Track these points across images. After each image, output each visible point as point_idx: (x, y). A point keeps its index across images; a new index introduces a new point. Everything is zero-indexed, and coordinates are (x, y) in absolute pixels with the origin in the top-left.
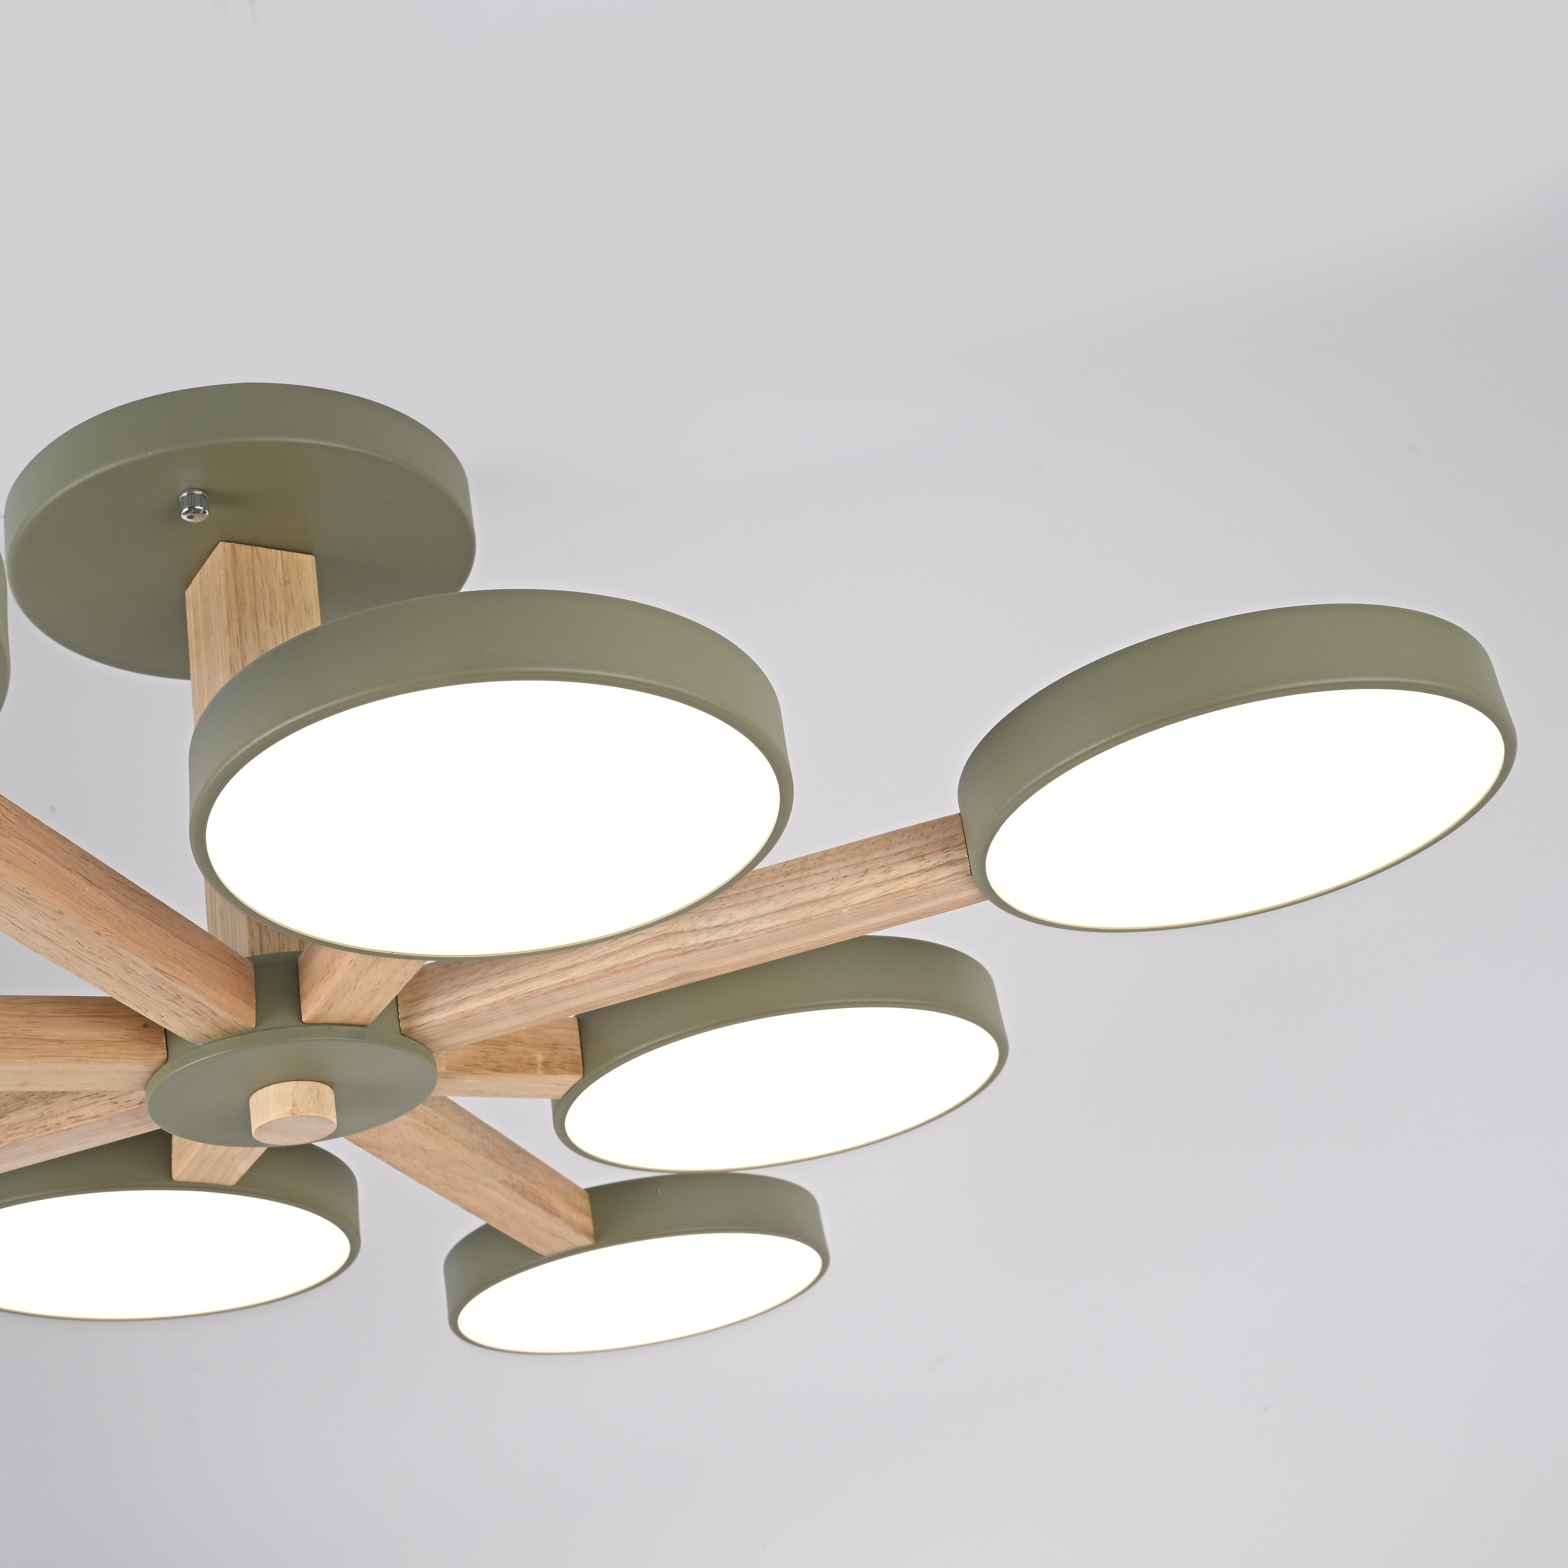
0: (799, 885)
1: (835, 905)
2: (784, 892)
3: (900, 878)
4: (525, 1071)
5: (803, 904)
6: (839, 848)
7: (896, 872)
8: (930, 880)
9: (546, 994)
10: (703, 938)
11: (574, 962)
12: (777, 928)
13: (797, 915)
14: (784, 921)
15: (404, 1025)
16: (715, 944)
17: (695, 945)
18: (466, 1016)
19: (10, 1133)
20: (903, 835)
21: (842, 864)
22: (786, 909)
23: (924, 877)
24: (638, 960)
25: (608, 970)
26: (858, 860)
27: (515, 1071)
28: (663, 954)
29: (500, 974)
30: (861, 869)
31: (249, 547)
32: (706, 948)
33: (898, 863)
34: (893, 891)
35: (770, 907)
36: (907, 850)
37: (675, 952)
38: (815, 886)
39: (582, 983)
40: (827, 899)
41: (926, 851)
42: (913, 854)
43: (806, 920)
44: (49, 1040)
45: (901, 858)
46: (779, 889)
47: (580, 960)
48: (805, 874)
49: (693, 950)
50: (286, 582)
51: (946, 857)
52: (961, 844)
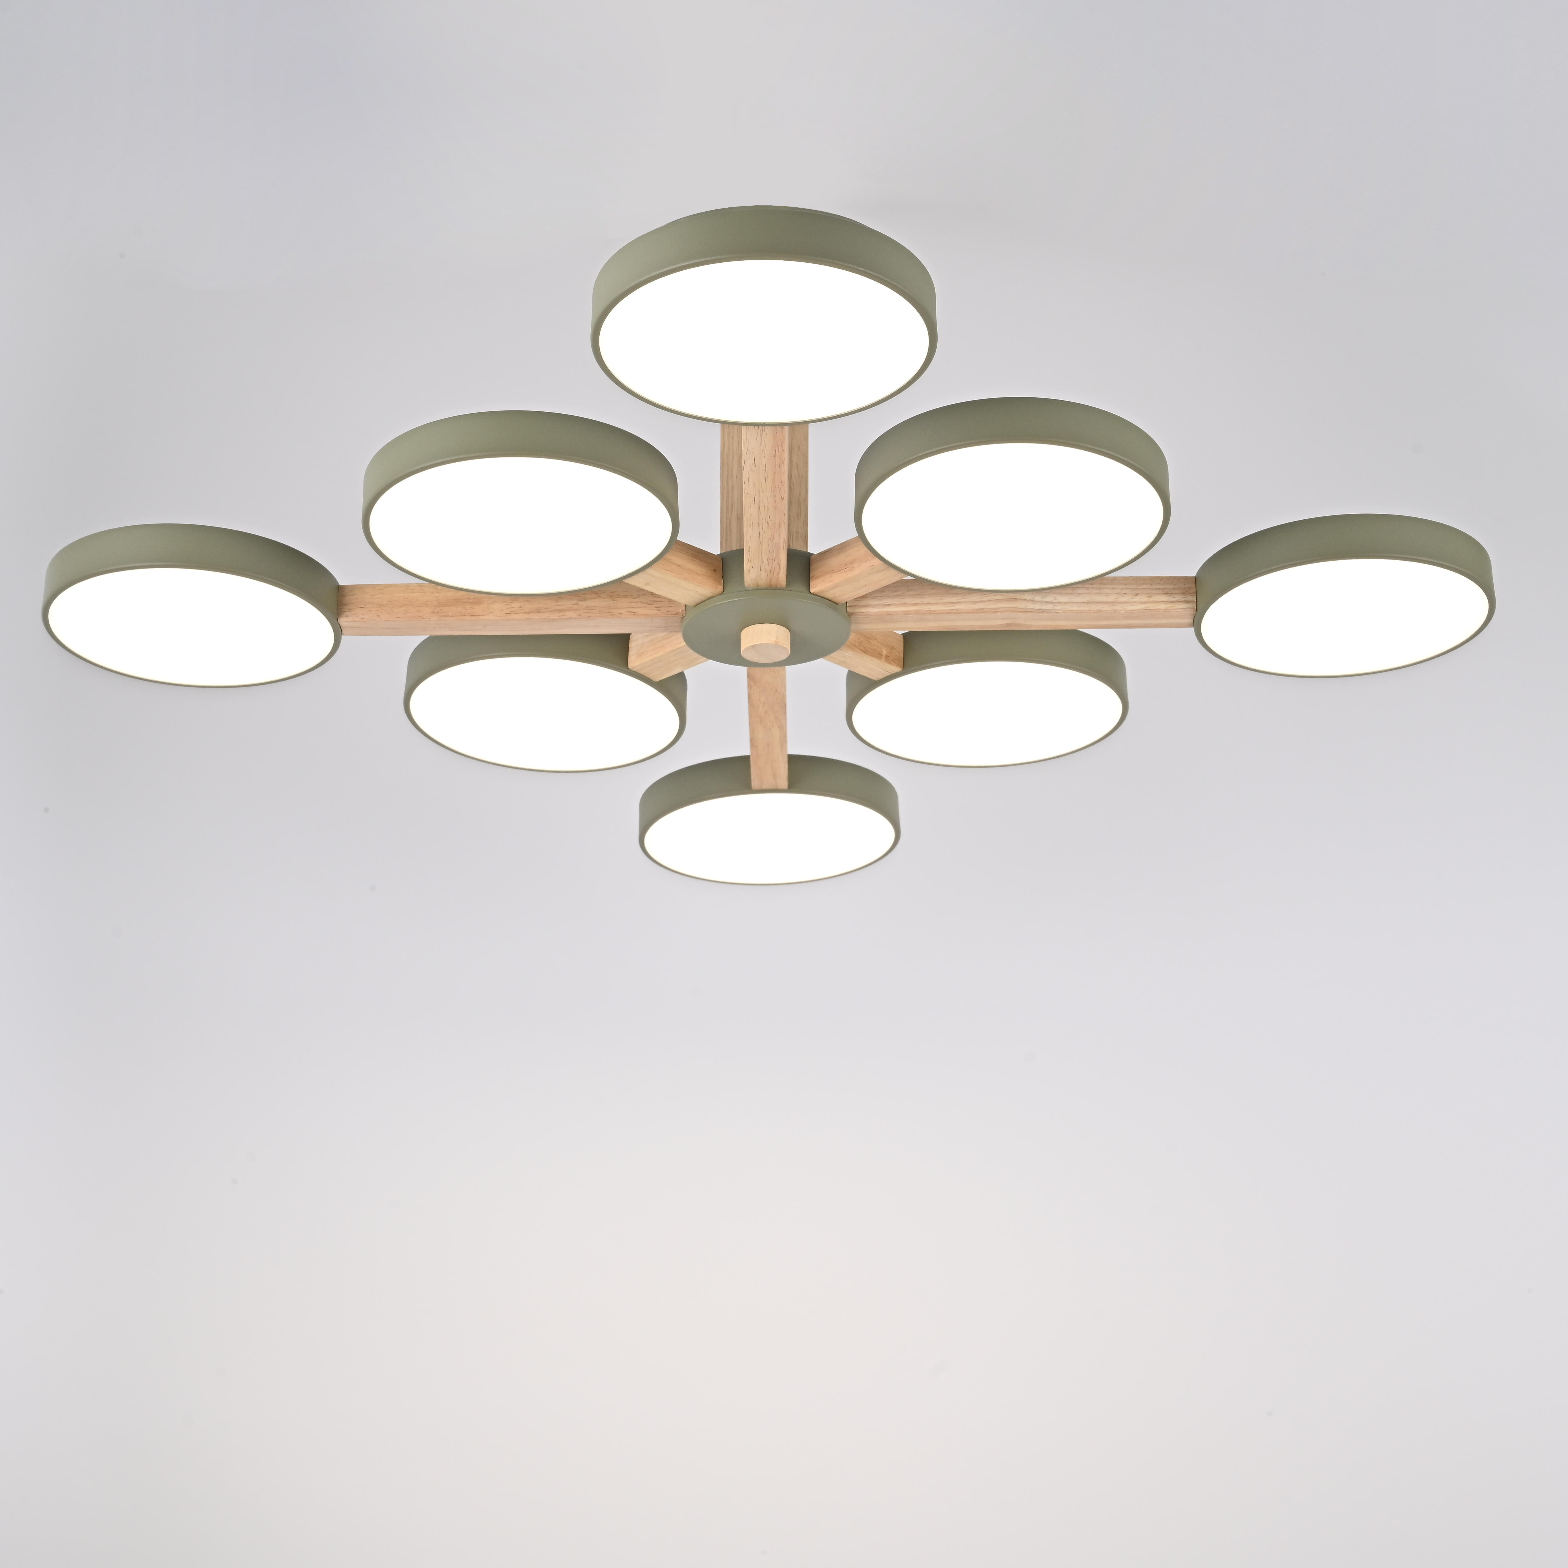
0: (1098, 591)
1: (1117, 607)
2: (1089, 593)
3: (1157, 602)
4: (877, 657)
5: (1099, 603)
6: (1123, 577)
7: (1154, 598)
8: (1172, 608)
9: (939, 614)
10: (1037, 606)
11: (959, 601)
12: (1081, 612)
13: (1095, 607)
14: (1086, 609)
15: (852, 609)
16: (1044, 611)
17: (1032, 609)
18: (889, 614)
19: (587, 611)
20: (1161, 580)
21: (1123, 586)
22: (1088, 603)
23: (1170, 605)
25: (979, 609)
26: (1133, 587)
27: (872, 656)
28: (1013, 609)
29: (912, 596)
30: (1134, 592)
32: (1038, 612)
33: (1156, 594)
34: (1150, 608)
35: (1079, 599)
36: (1162, 589)
37: (1020, 610)
38: (1107, 595)
39: (963, 613)
40: (1113, 603)
41: (1172, 592)
42: (1165, 591)
43: (1098, 611)
44: (674, 563)
45: (1158, 592)
46: (1086, 591)
47: (962, 600)
48: (1102, 586)
49: (1031, 611)
51: (1184, 598)
52: (1193, 593)
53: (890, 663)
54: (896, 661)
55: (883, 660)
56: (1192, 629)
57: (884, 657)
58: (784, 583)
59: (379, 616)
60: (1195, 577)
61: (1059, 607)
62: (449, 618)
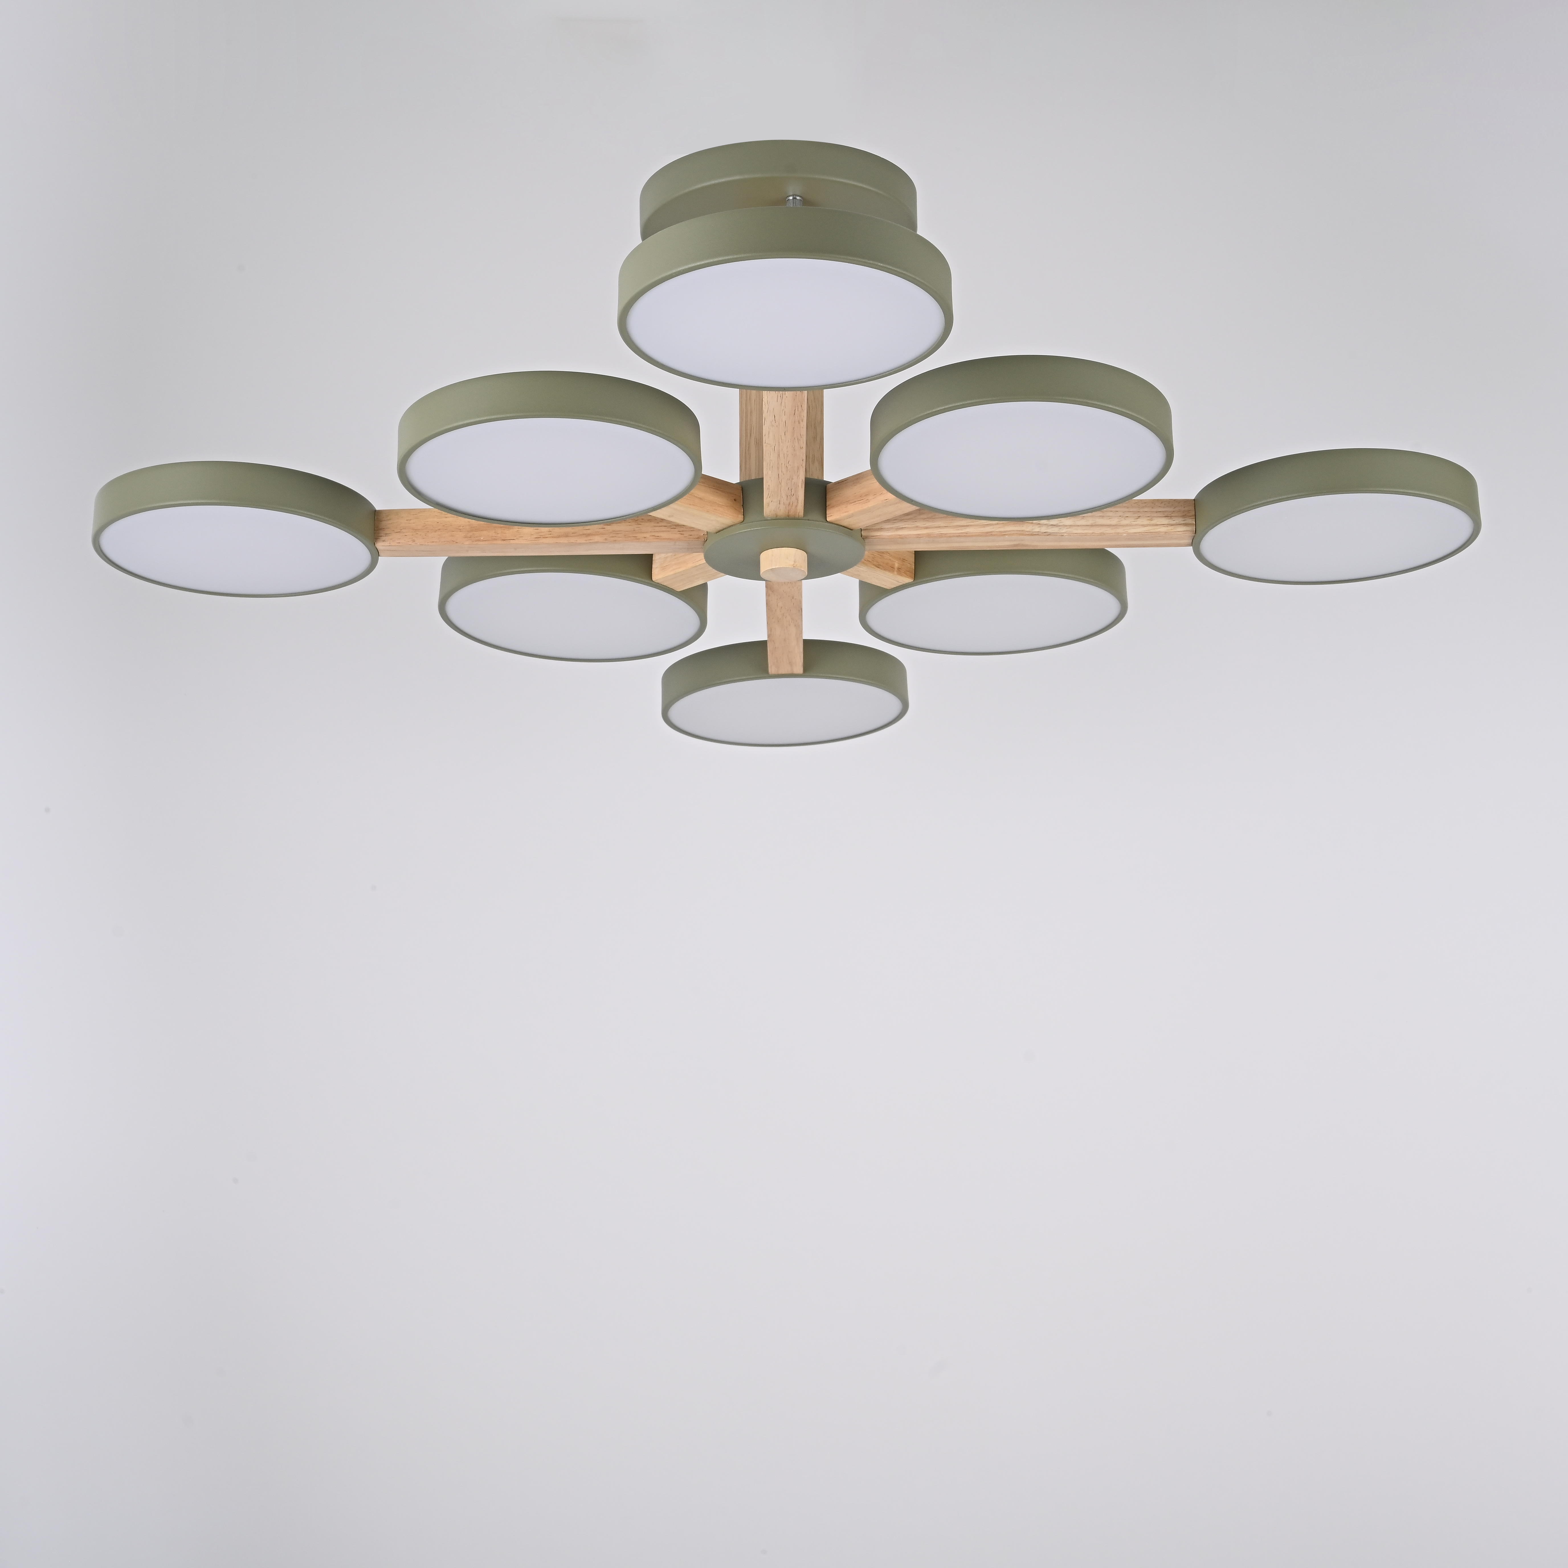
0: (1101, 515)
1: (1120, 530)
2: (1092, 517)
3: (1157, 525)
4: (889, 570)
5: (1102, 525)
7: (1155, 521)
8: (1173, 531)
9: (950, 537)
10: (1044, 529)
11: (968, 524)
12: (1086, 534)
13: (1097, 530)
14: (1090, 531)
15: (864, 533)
16: (1050, 534)
17: (1038, 532)
18: (902, 537)
19: (614, 535)
20: (1162, 502)
21: (1127, 510)
22: (1092, 526)
23: (1170, 528)
24: (1005, 532)
25: (987, 533)
26: (1135, 509)
27: (885, 569)
28: (1020, 532)
29: (924, 519)
30: (1136, 515)
32: (1045, 535)
33: (1157, 517)
34: (1151, 531)
35: (1083, 522)
36: (1163, 511)
37: (1027, 533)
38: (1110, 517)
40: (1116, 526)
41: (1173, 515)
42: (1166, 514)
43: (1101, 534)
44: (696, 497)
45: (1159, 514)
46: (1090, 515)
49: (1038, 534)
51: (1184, 520)
52: (1193, 516)
53: (902, 577)
54: (908, 573)
55: (896, 573)
57: (896, 569)
58: (802, 514)
59: (414, 541)
60: (1194, 500)
61: (1064, 530)
62: (481, 543)
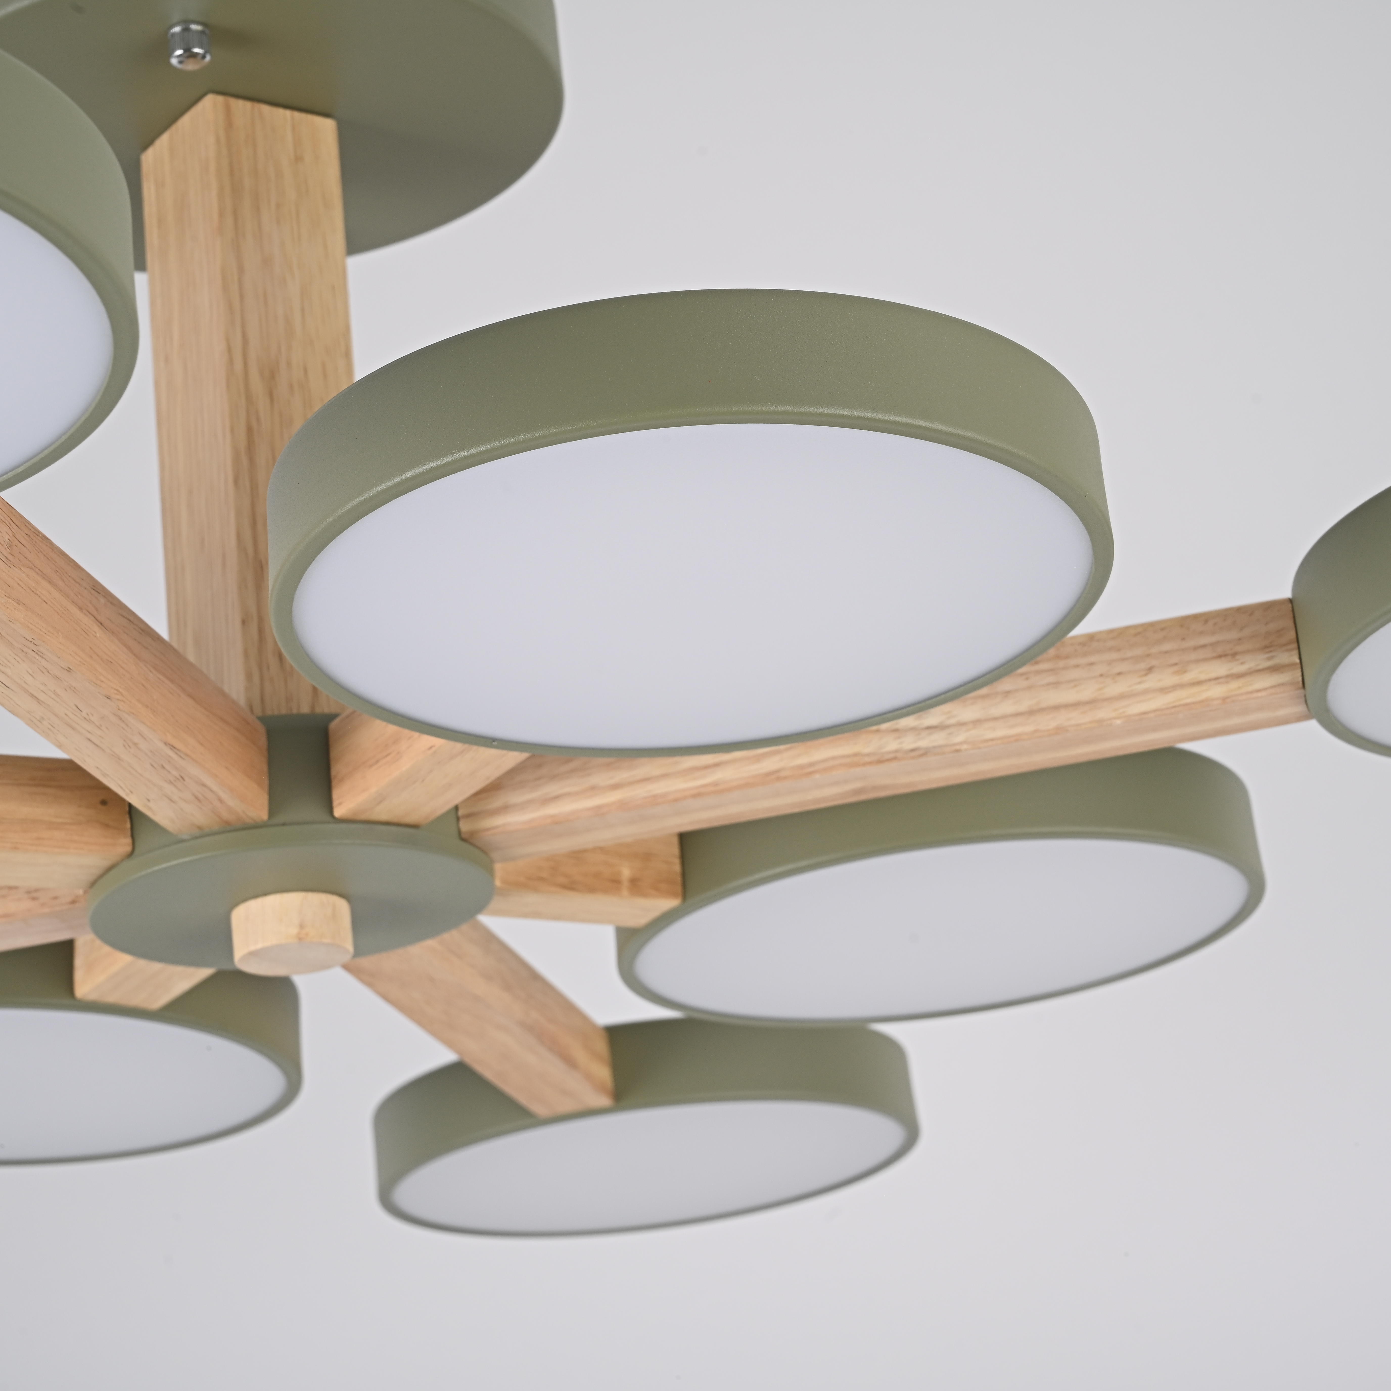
0: (1051, 679)
1: (1103, 713)
2: (1030, 688)
3: (1199, 683)
4: (605, 891)
5: (1057, 708)
6: (1111, 631)
7: (1195, 673)
8: (1242, 690)
10: (908, 743)
12: (1017, 738)
13: (1048, 722)
14: (1029, 729)
15: (465, 826)
16: (925, 752)
17: (896, 751)
18: (557, 821)
20: (1206, 622)
21: (1114, 655)
22: (1031, 712)
23: (1234, 685)
24: (811, 764)
26: (1138, 651)
27: (591, 890)
30: (1143, 665)
31: (248, 104)
32: (913, 758)
33: (1198, 661)
34: (1188, 701)
35: (1007, 707)
36: (1211, 645)
37: (867, 759)
38: (1075, 683)
39: (729, 790)
40: (1092, 703)
41: (1239, 648)
42: (1220, 650)
43: (1059, 730)
45: (1201, 654)
46: (1022, 683)
47: (727, 758)
48: (1061, 664)
49: (894, 757)
50: (298, 159)
51: (1269, 659)
52: (1290, 643)
53: (645, 895)
54: (663, 885)
55: (625, 892)
56: (1313, 724)
57: (626, 883)
60: (1291, 601)
61: (960, 737)
